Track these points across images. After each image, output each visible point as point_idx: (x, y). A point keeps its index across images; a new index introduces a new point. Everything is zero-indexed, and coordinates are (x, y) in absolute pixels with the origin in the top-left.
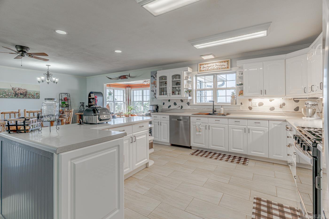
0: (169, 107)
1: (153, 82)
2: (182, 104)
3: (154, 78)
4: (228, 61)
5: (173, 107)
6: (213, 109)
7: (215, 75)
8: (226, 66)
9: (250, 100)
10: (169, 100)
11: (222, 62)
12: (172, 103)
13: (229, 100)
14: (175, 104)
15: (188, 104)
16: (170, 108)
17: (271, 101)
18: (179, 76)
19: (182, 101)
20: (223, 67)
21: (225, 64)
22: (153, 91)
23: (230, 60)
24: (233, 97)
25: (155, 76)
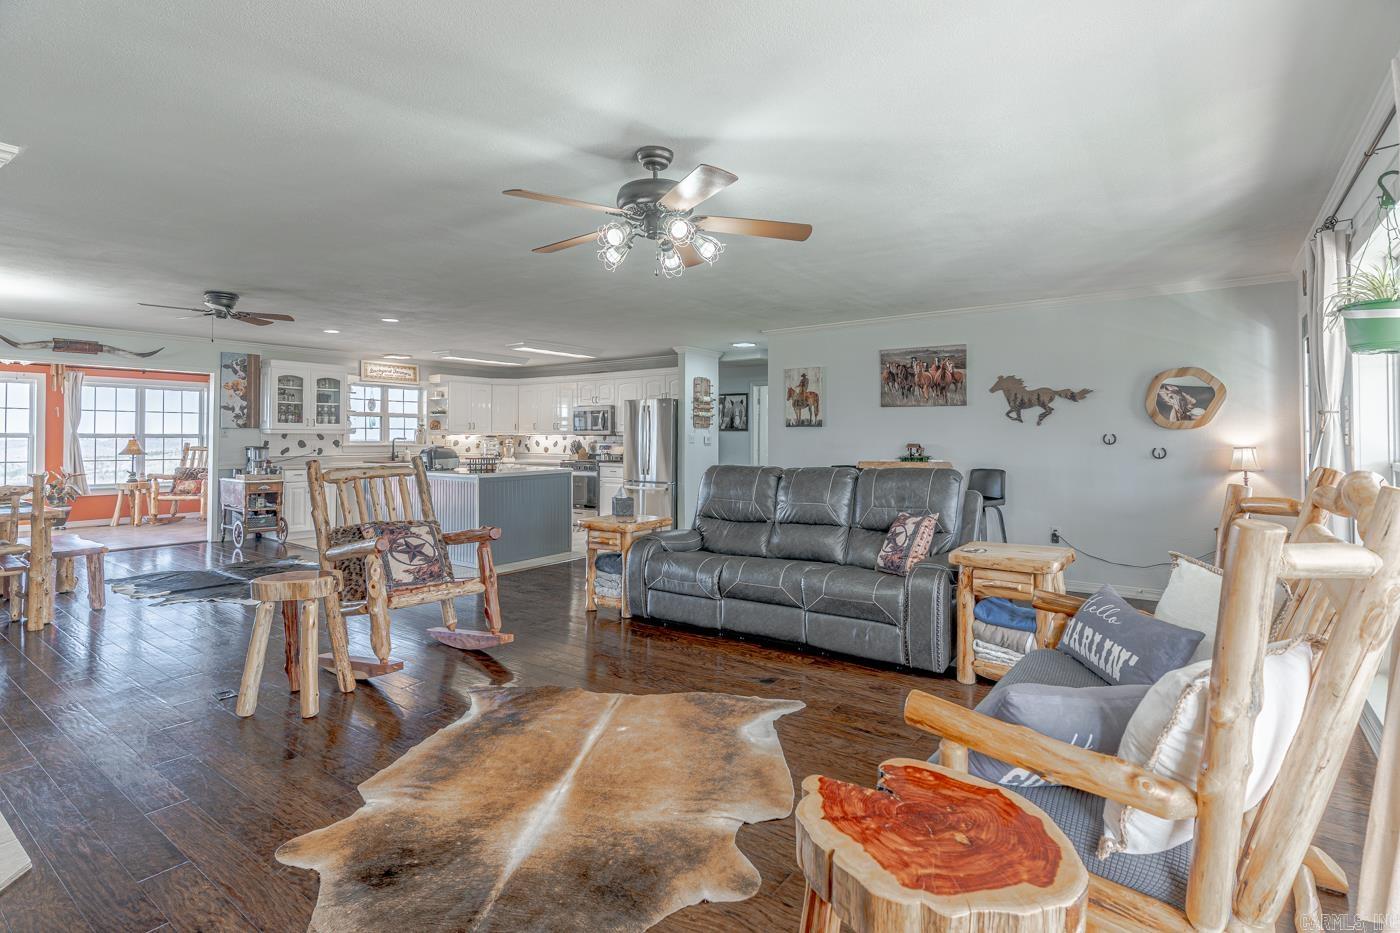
0: (283, 452)
1: (230, 384)
2: (319, 444)
3: (235, 372)
4: (414, 369)
5: (295, 451)
6: (393, 453)
7: (385, 389)
8: (412, 377)
9: (443, 437)
10: (284, 436)
11: (405, 368)
12: (292, 444)
13: (411, 436)
14: (302, 444)
15: (336, 443)
16: (286, 455)
17: (467, 438)
18: (336, 383)
19: (321, 437)
20: (407, 377)
21: (411, 372)
22: (233, 409)
23: (417, 366)
24: (420, 430)
25: (238, 368)
